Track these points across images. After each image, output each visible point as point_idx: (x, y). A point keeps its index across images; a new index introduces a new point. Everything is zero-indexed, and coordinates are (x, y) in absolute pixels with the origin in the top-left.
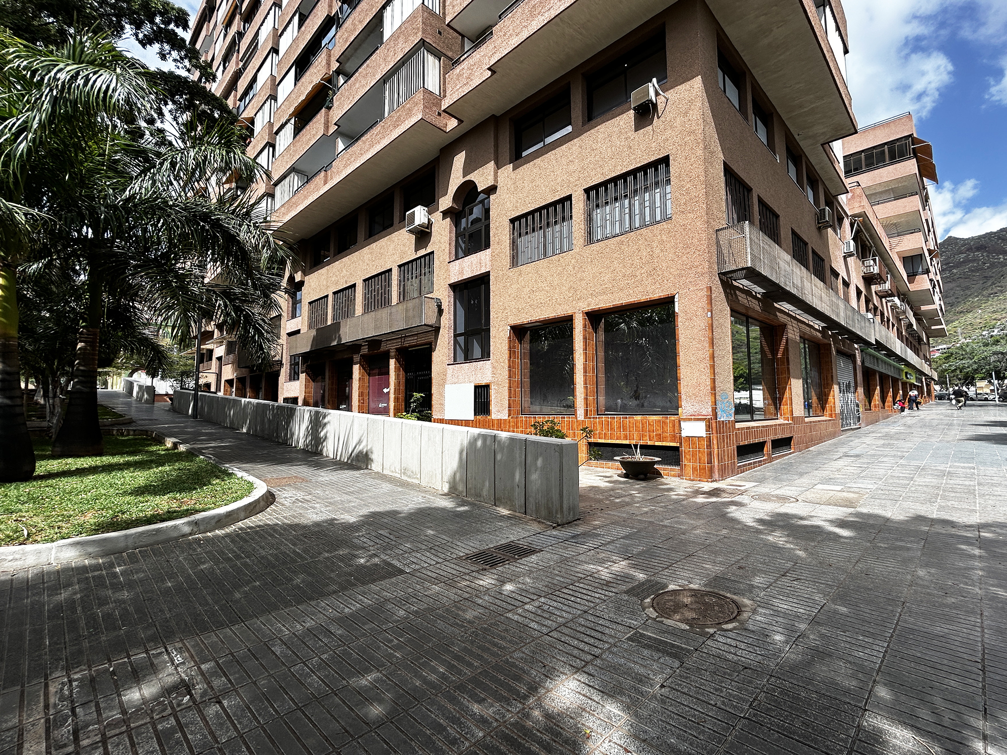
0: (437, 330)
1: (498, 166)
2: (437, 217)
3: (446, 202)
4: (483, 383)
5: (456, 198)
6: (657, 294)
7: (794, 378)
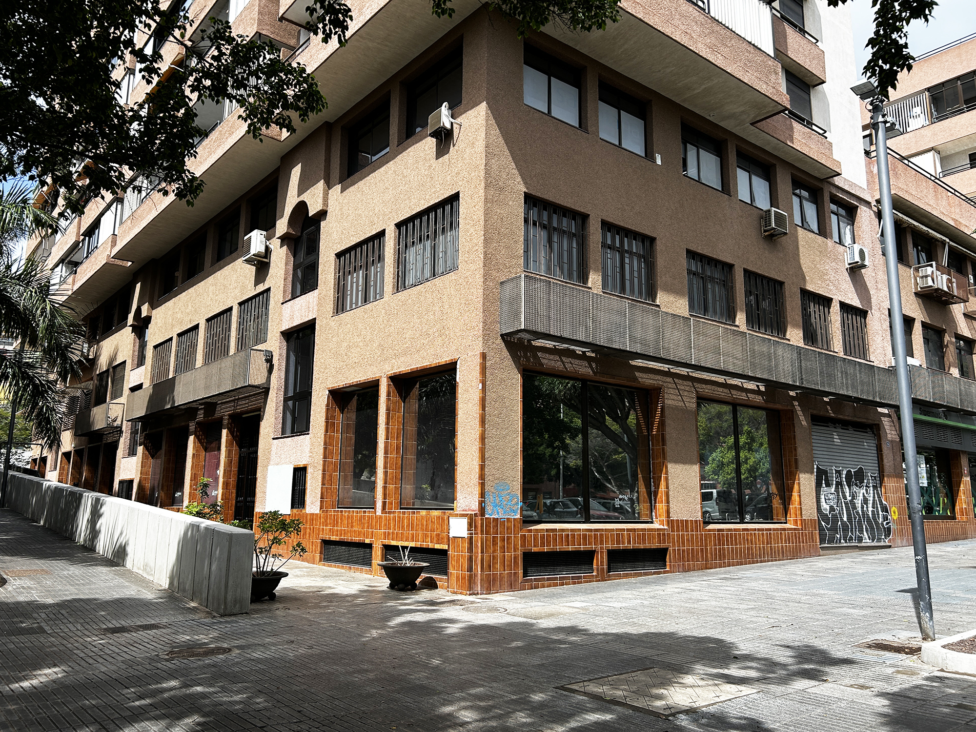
0: (266, 391)
1: (329, 185)
2: (275, 244)
3: (282, 226)
4: (301, 464)
5: (291, 222)
6: (444, 359)
7: (676, 462)
